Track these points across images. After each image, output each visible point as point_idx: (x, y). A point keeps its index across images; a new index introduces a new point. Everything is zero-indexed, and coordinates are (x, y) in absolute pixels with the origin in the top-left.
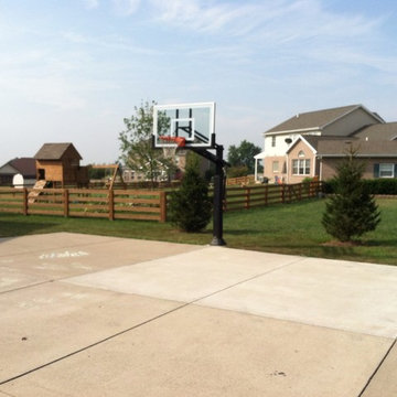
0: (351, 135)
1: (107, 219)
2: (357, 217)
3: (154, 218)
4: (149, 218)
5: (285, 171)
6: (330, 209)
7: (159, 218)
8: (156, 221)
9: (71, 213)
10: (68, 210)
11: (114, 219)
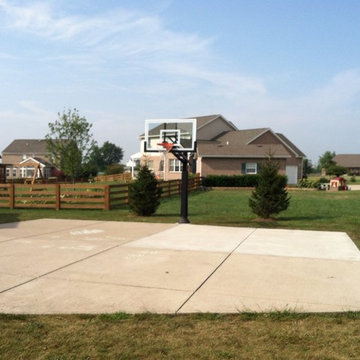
0: (214, 140)
1: (54, 209)
2: (276, 201)
3: (99, 207)
4: (94, 207)
5: (162, 169)
6: (255, 196)
7: (103, 207)
8: (101, 209)
9: (17, 205)
10: (14, 202)
11: (60, 209)
